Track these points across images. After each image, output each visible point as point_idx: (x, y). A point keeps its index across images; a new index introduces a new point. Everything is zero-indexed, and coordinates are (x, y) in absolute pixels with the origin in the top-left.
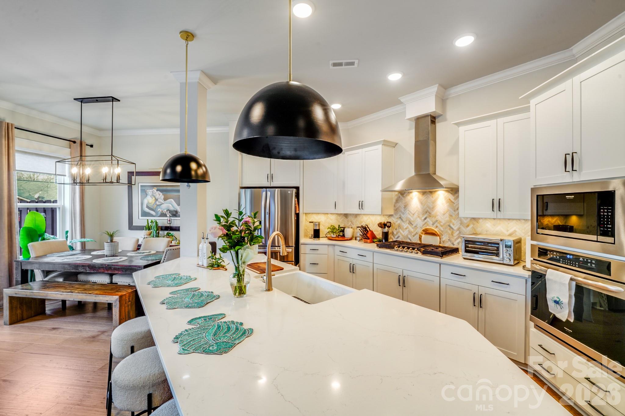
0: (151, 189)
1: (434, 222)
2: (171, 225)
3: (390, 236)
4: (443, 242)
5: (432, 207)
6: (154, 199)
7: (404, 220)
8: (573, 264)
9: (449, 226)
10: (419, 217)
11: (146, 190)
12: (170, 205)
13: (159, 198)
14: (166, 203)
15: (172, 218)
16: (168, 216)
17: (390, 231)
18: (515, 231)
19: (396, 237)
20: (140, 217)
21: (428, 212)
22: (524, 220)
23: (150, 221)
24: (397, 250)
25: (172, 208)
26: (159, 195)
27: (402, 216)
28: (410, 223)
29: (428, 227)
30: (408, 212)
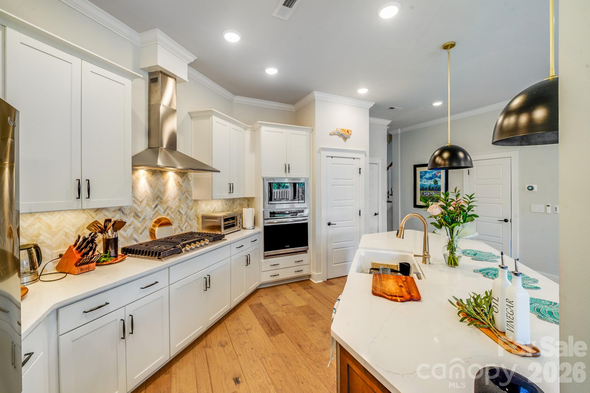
1: (165, 209)
7: (127, 211)
10: (148, 205)
21: (158, 197)
29: (159, 217)
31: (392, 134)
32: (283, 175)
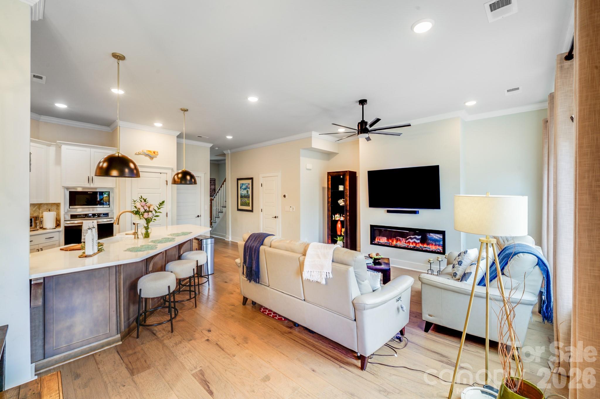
8: (92, 217)
31: (226, 153)
32: (87, 185)
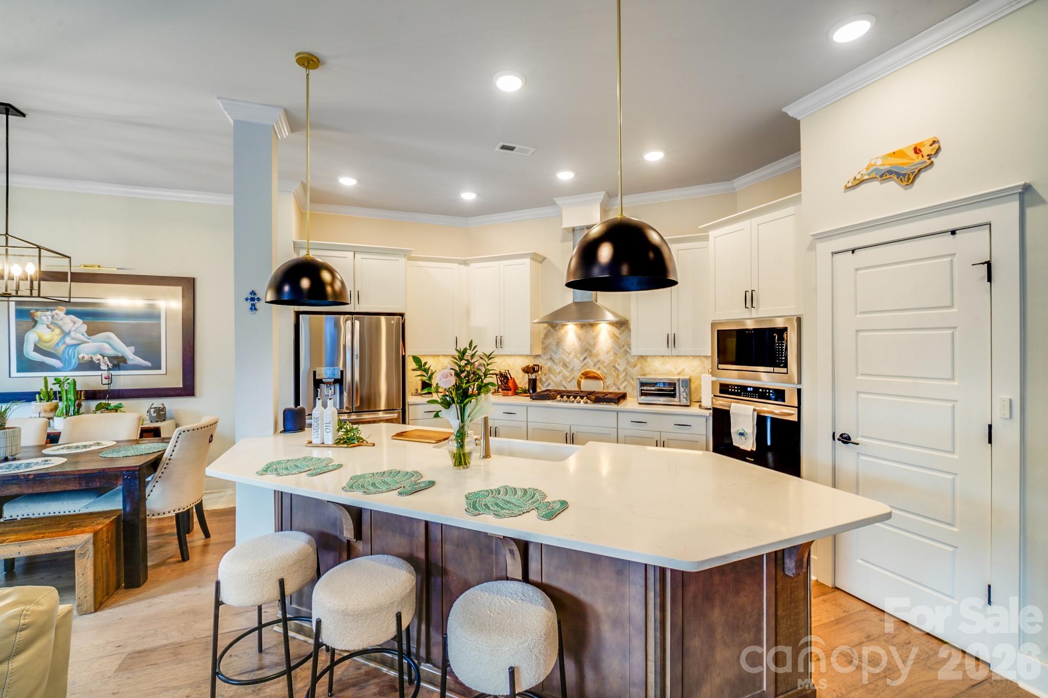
0: (48, 310)
1: (595, 362)
2: (112, 387)
3: (538, 384)
4: (607, 387)
5: (593, 343)
6: (57, 331)
7: (557, 361)
8: (753, 395)
9: (614, 366)
10: (576, 357)
11: (31, 312)
12: (106, 345)
13: (73, 329)
14: (93, 342)
15: (114, 373)
16: (103, 367)
17: (538, 378)
18: (684, 369)
19: (546, 385)
20: (14, 373)
21: (587, 350)
22: (692, 356)
23: (51, 381)
24: (560, 401)
25: (111, 352)
26: (75, 323)
27: (554, 356)
28: (565, 365)
29: (588, 370)
30: (562, 350)
32: (744, 314)
